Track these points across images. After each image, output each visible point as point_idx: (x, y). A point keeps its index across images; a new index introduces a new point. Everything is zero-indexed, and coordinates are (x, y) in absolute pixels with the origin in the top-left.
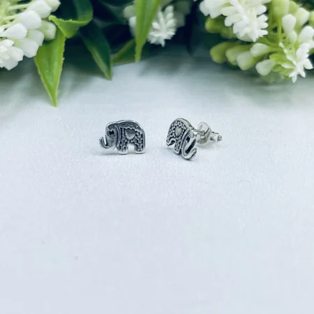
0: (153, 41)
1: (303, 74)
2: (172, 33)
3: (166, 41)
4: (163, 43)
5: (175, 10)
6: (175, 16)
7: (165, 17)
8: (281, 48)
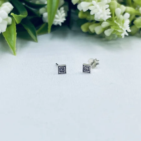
1: (127, 34)
4: (60, 24)
7: (60, 12)
8: (115, 23)
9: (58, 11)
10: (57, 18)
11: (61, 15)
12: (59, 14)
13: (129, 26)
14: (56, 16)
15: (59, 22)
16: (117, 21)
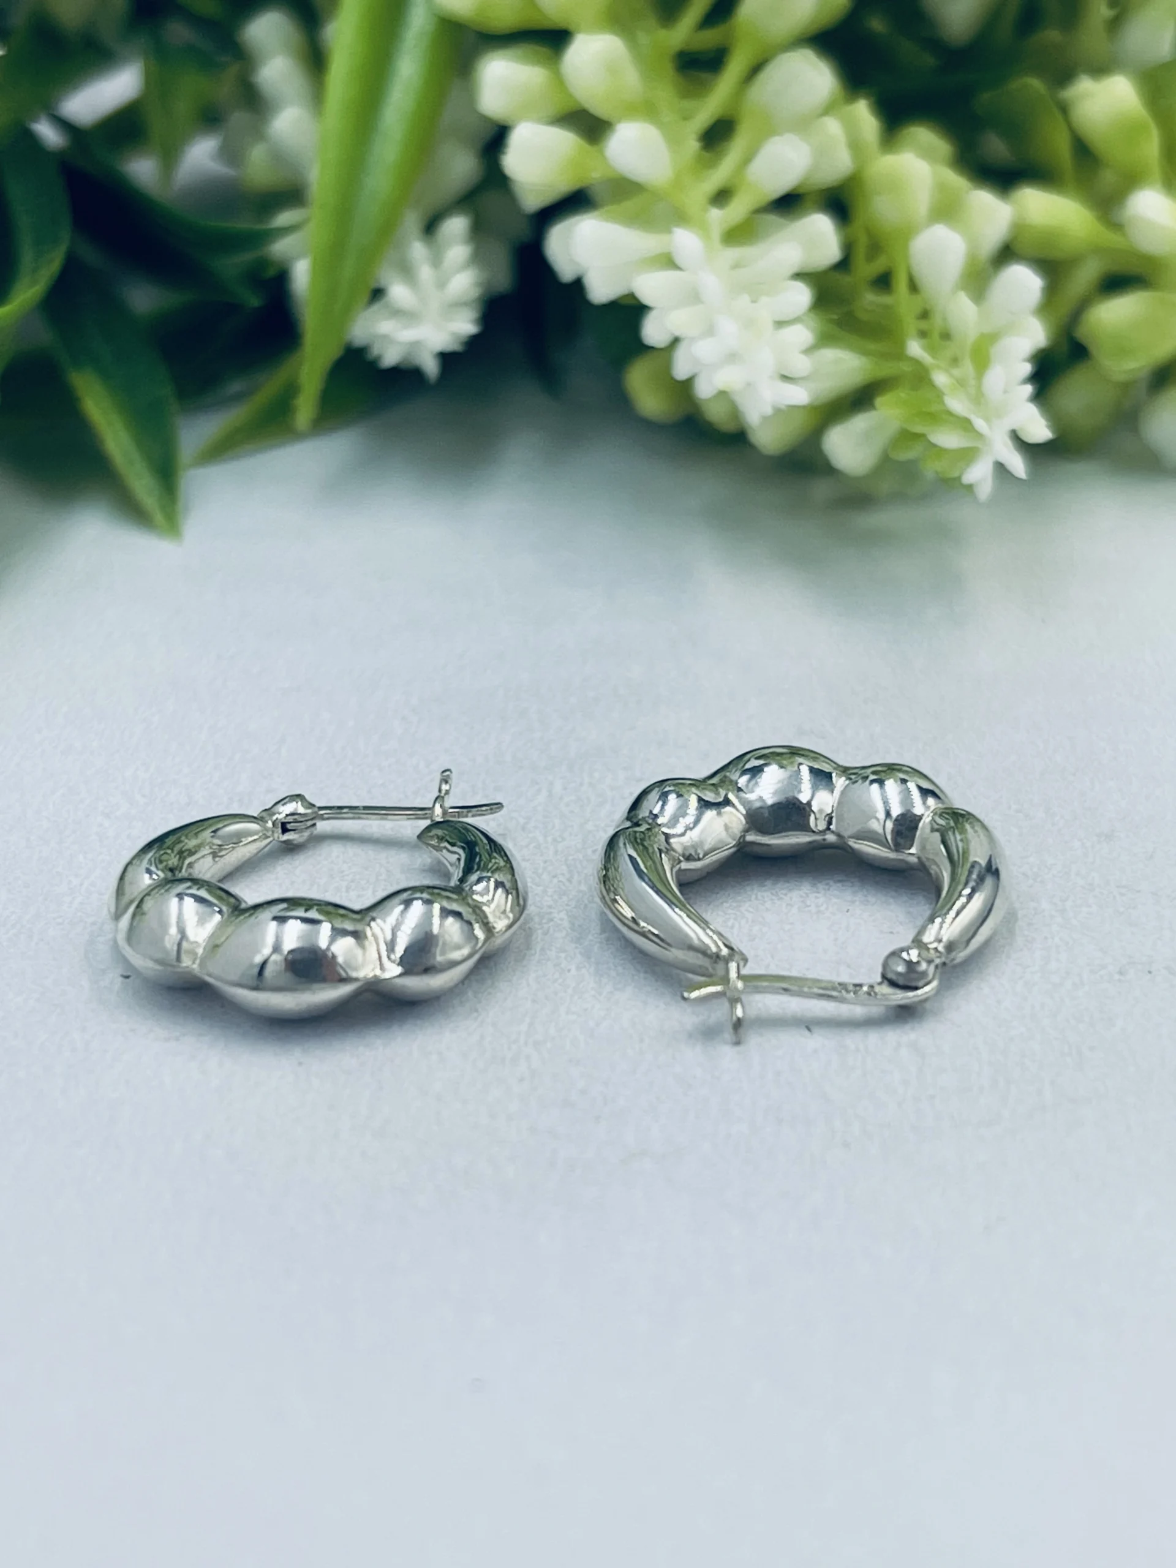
0: (390, 357)
1: (1017, 464)
2: (465, 325)
3: (446, 358)
4: (431, 367)
5: (479, 231)
6: (478, 258)
7: (436, 261)
8: (916, 362)
9: (418, 250)
10: (398, 313)
11: (442, 284)
12: (425, 273)
13: (1029, 389)
14: (399, 292)
15: (416, 344)
16: (932, 349)
